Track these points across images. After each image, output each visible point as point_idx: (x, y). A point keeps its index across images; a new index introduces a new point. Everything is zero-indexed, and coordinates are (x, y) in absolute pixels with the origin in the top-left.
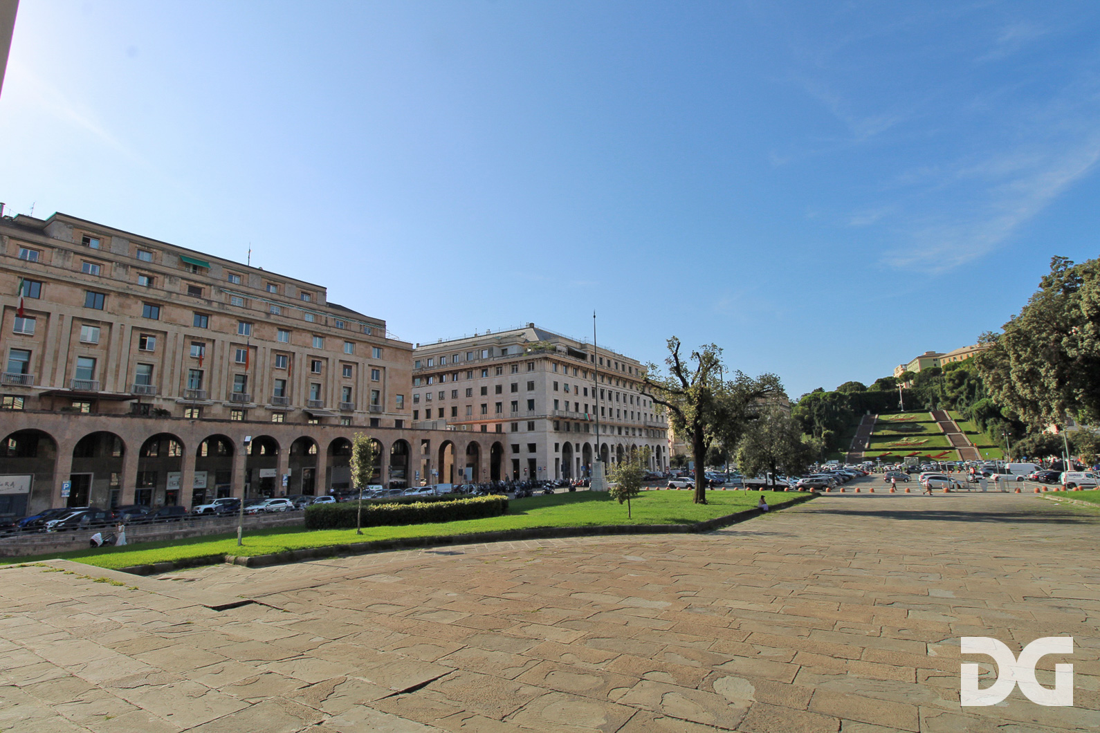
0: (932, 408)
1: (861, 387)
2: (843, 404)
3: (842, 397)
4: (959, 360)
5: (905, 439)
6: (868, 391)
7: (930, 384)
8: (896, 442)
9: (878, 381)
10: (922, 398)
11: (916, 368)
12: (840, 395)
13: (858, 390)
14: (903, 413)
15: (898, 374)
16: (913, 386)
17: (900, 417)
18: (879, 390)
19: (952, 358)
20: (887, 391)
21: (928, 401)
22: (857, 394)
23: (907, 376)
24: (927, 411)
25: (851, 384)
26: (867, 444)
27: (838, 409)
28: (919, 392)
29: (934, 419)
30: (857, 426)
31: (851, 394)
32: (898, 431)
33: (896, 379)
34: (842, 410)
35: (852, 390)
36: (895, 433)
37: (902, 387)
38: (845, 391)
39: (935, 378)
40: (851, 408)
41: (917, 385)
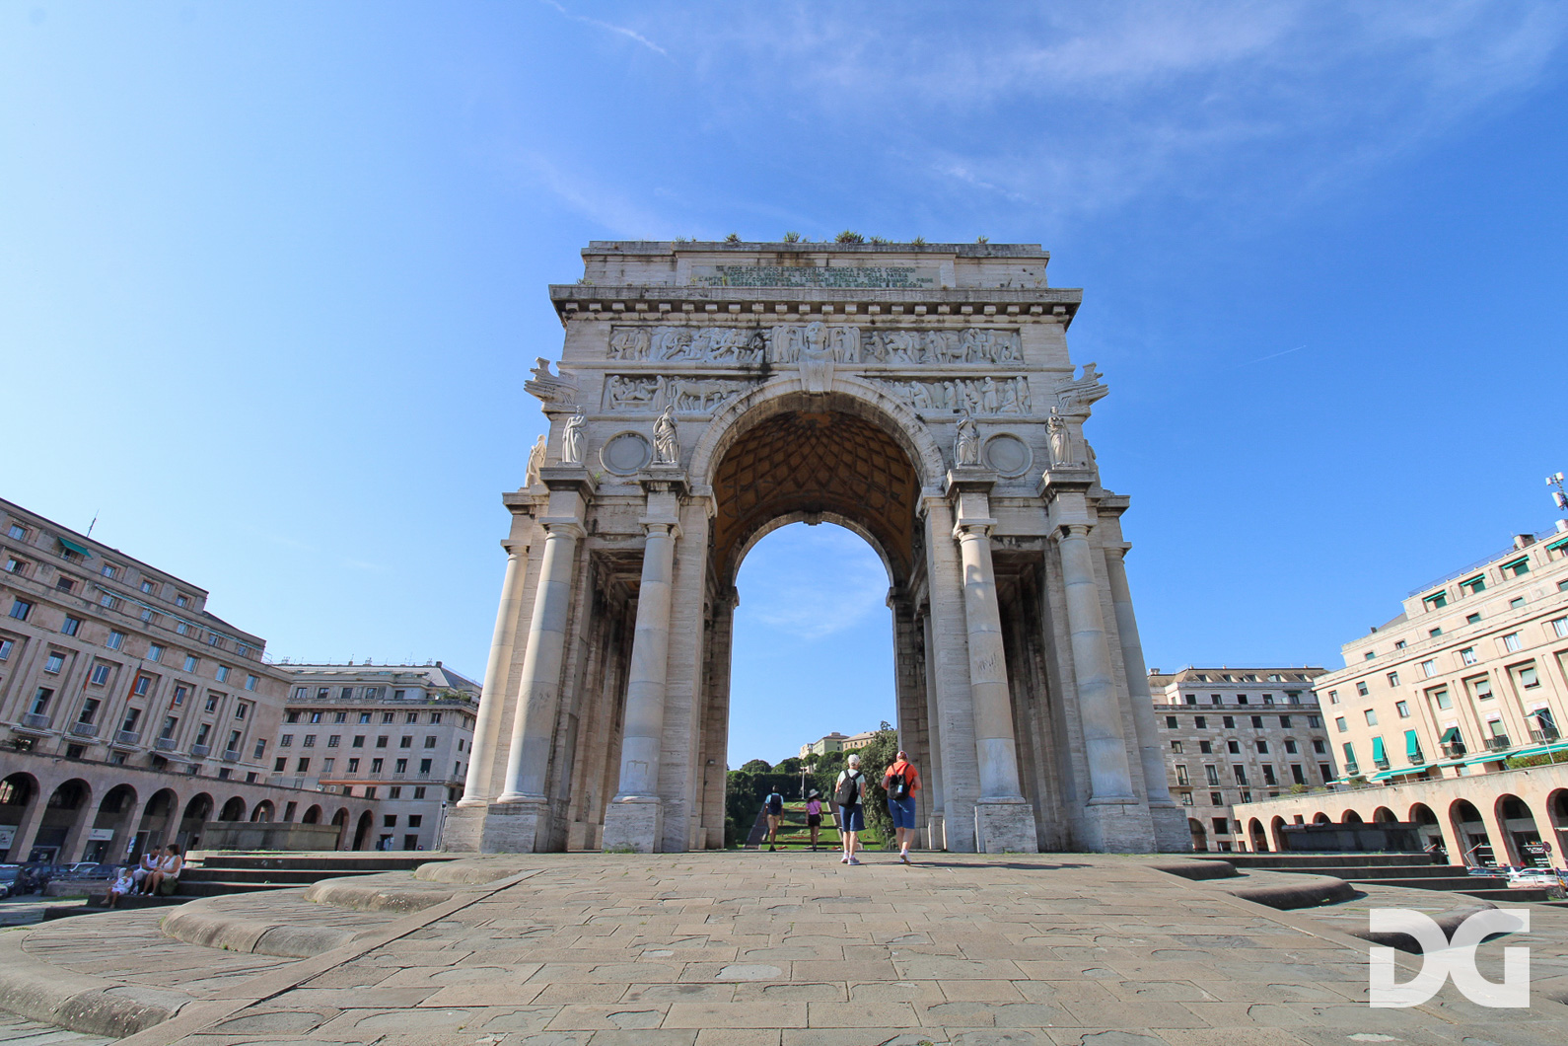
0: (830, 798)
1: (766, 766)
2: (746, 787)
3: (747, 778)
4: (859, 746)
5: (801, 831)
6: (773, 772)
7: (831, 770)
8: (792, 835)
9: (784, 762)
10: (822, 785)
11: (820, 750)
12: (746, 775)
13: (763, 770)
14: (803, 801)
15: (803, 754)
16: (816, 771)
17: (799, 806)
18: (784, 773)
19: (853, 743)
20: (791, 775)
21: (827, 789)
22: (762, 775)
23: (812, 759)
24: (824, 801)
25: (757, 762)
26: (765, 836)
27: (741, 792)
28: (820, 778)
29: (830, 810)
30: (757, 813)
31: (755, 775)
32: (796, 822)
33: (801, 760)
34: (745, 793)
35: (756, 770)
36: (792, 824)
37: (805, 770)
38: (750, 771)
39: (836, 764)
40: (754, 791)
41: (819, 771)
